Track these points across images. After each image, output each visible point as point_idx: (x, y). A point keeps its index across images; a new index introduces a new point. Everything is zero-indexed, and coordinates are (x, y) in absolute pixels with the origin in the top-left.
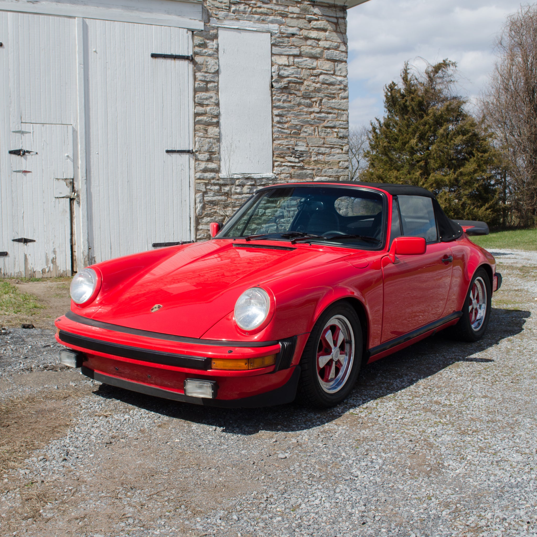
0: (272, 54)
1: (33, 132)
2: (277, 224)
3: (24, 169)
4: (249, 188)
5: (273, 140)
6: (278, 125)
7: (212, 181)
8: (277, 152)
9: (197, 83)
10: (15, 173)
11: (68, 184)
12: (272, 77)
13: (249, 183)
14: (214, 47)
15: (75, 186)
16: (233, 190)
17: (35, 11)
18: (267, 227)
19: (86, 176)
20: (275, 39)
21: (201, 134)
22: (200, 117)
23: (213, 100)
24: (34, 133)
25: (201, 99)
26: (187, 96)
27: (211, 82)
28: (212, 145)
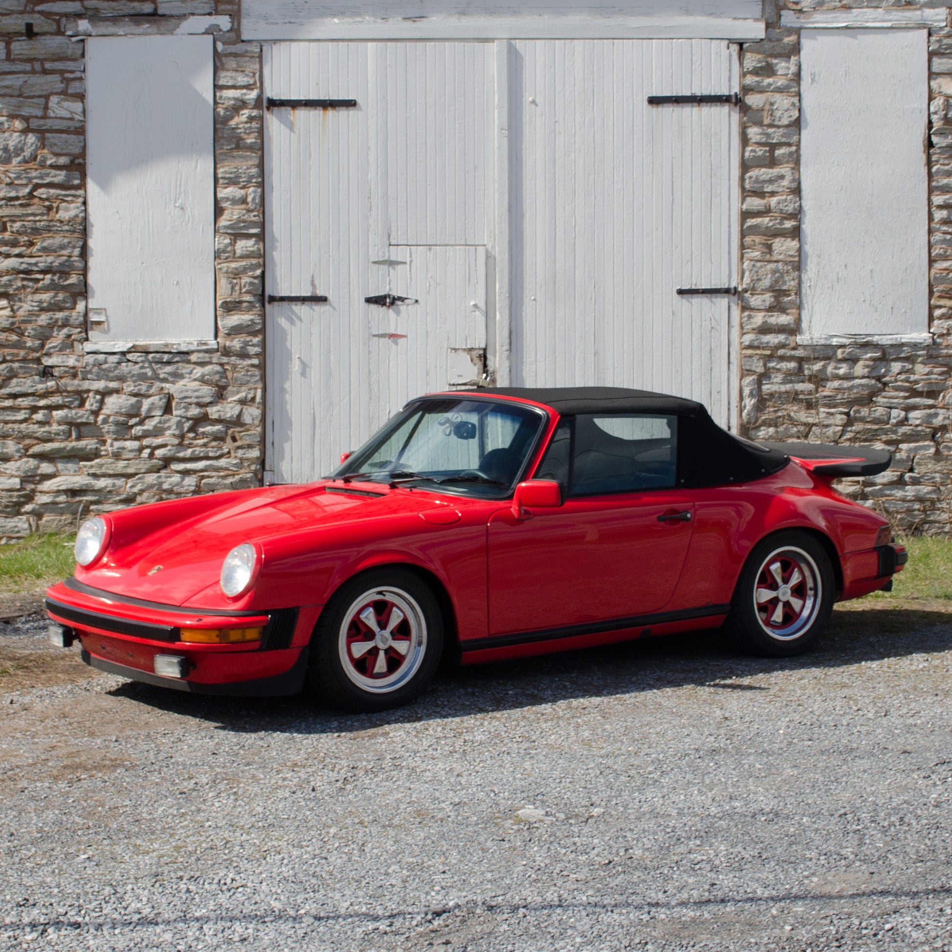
0: (931, 75)
1: (411, 262)
2: (938, 444)
3: (392, 332)
4: (867, 367)
5: (931, 262)
6: (945, 228)
7: (781, 352)
8: (941, 288)
9: (749, 149)
10: (377, 338)
11: (475, 359)
12: (930, 123)
13: (869, 355)
14: (790, 72)
15: (489, 363)
16: (830, 369)
17: (418, 36)
18: (910, 450)
19: (510, 344)
20: (939, 41)
21: (756, 254)
22: (754, 220)
23: (785, 183)
24: (413, 264)
25: (757, 181)
26: (727, 178)
27: (781, 145)
28: (782, 276)
